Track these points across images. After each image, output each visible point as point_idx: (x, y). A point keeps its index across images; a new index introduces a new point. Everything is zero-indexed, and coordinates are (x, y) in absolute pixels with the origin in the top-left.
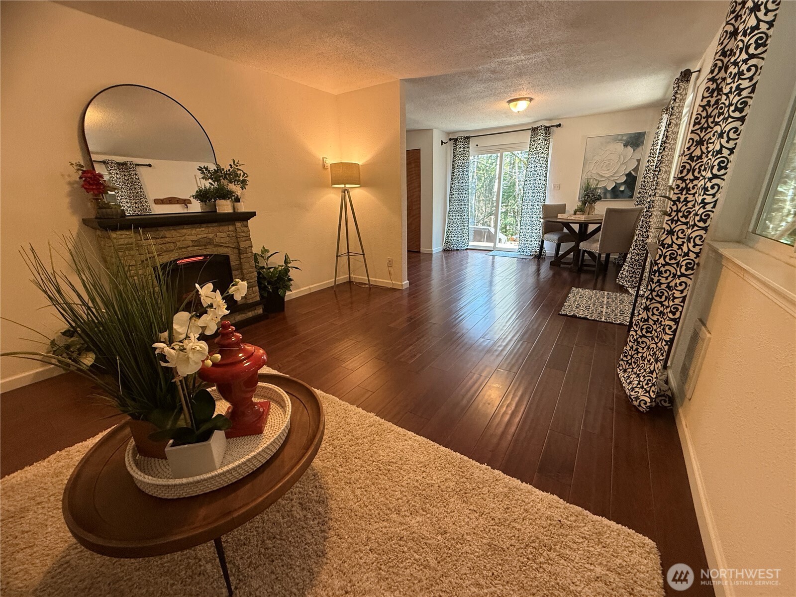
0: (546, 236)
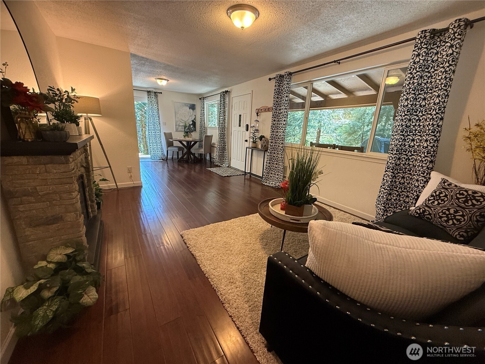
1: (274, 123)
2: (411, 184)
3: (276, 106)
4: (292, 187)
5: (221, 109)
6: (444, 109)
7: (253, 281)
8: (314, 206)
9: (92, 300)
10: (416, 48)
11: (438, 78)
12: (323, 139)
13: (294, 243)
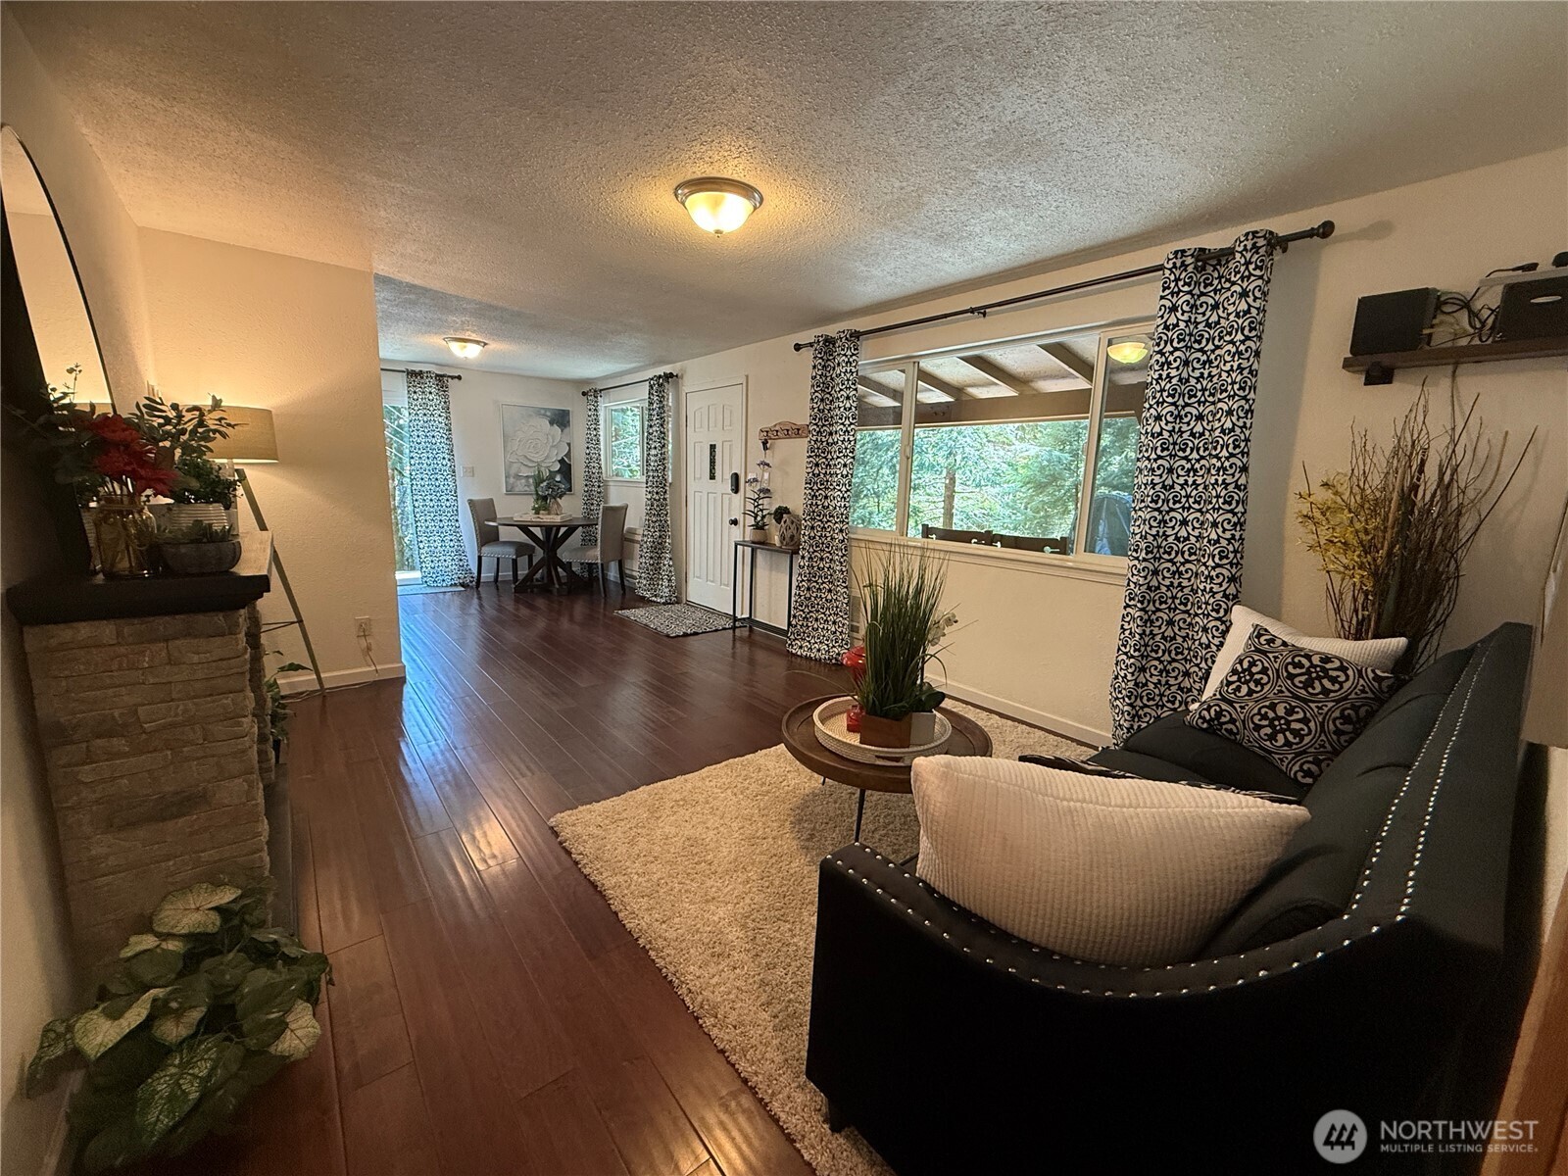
0: (485, 549)
1: (816, 472)
2: (1193, 638)
3: (820, 423)
4: (875, 664)
5: (651, 426)
6: (1246, 445)
7: (780, 944)
8: (938, 715)
9: (304, 1041)
10: (1167, 292)
11: (1224, 368)
12: (965, 504)
13: (891, 826)
